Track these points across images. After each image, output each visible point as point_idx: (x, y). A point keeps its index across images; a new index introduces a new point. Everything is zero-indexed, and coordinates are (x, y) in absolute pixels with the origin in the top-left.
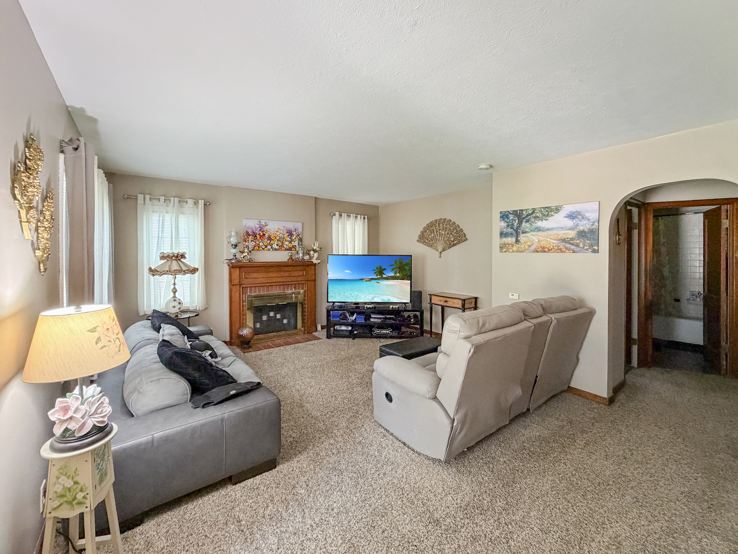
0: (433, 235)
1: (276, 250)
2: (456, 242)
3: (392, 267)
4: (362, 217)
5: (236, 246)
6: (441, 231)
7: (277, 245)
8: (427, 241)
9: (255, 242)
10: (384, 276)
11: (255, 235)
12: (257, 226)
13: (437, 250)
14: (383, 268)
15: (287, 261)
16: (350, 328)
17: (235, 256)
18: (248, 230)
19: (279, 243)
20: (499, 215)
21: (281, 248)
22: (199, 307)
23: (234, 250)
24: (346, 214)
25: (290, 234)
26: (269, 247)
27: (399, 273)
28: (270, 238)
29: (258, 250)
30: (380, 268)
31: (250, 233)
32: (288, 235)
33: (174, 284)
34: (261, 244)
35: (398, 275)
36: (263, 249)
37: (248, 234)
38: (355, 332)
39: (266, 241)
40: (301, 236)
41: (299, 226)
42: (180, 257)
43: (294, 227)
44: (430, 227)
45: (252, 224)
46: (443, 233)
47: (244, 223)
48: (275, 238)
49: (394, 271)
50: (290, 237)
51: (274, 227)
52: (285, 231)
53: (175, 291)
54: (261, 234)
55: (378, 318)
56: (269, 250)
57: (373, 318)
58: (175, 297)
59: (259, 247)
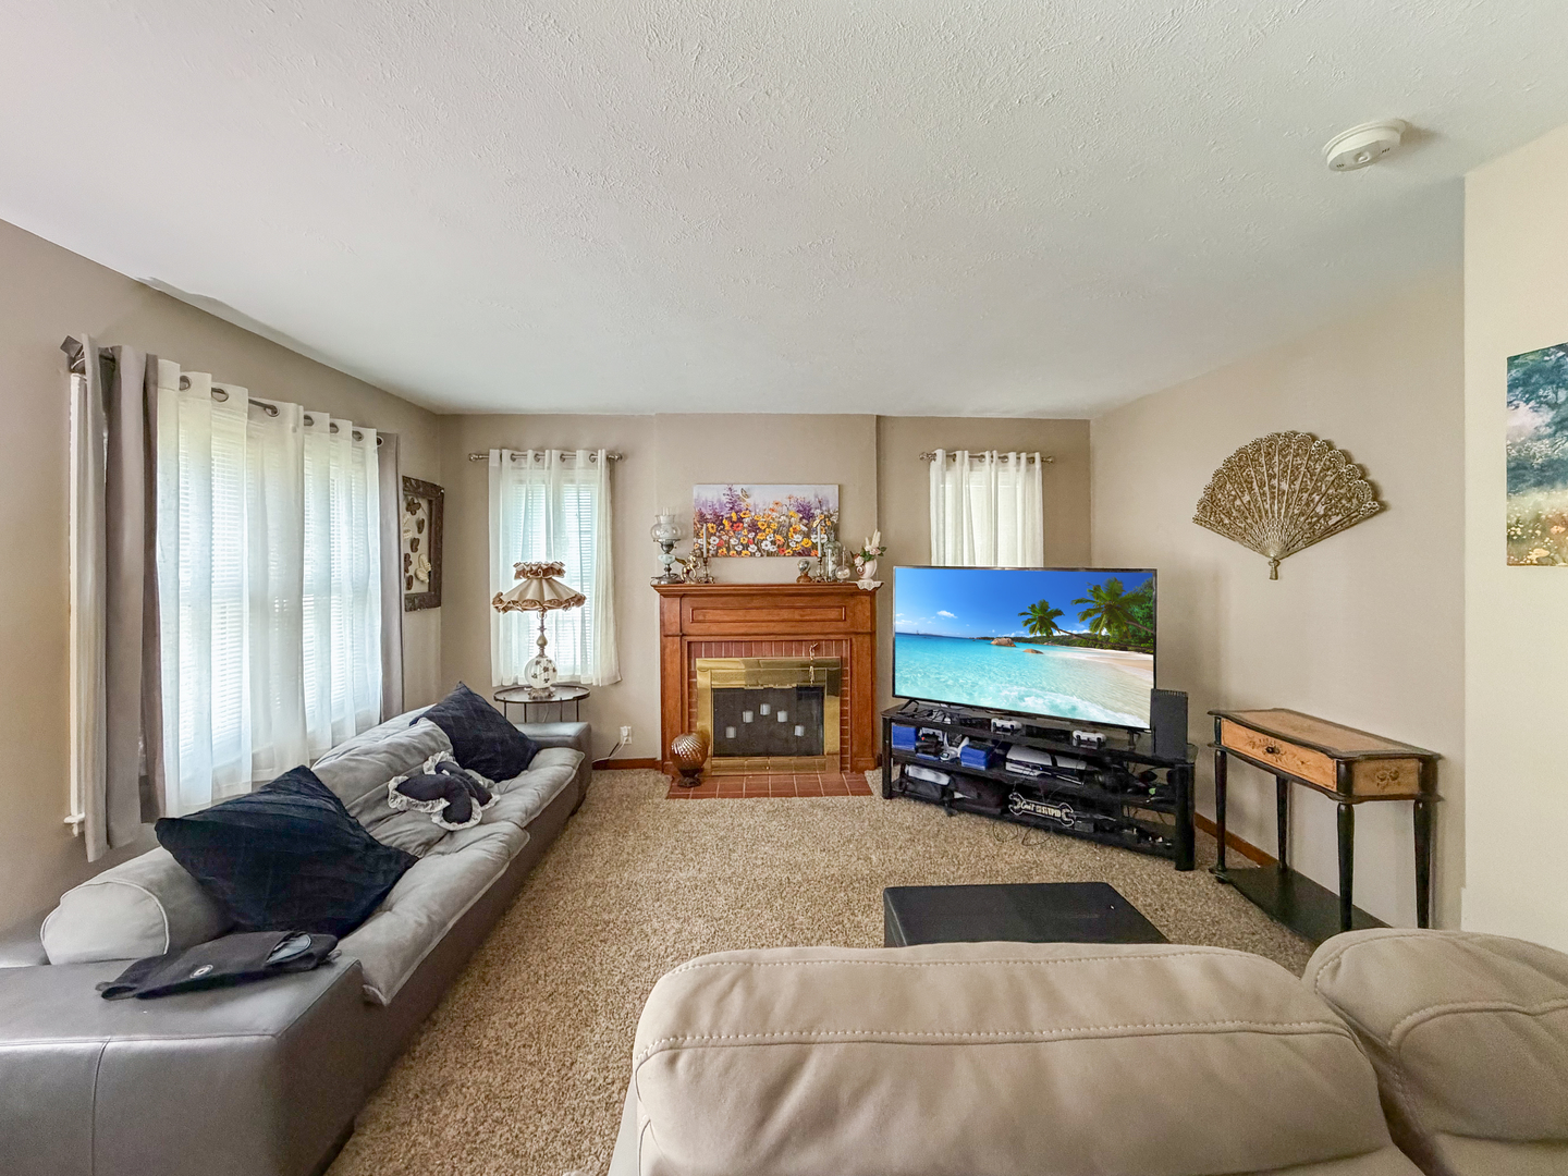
0: (1247, 498)
1: (770, 554)
2: (1335, 519)
3: (1084, 607)
4: (1023, 455)
5: (670, 546)
6: (1275, 482)
7: (773, 543)
8: (1226, 521)
9: (719, 537)
10: (1056, 634)
11: (718, 520)
12: (725, 499)
13: (1264, 552)
14: (1052, 607)
15: (795, 582)
16: (944, 780)
17: (669, 570)
18: (703, 510)
19: (778, 537)
20: (1503, 378)
21: (781, 549)
22: (598, 680)
23: (665, 556)
24: (966, 452)
25: (806, 514)
26: (753, 548)
27: (1108, 626)
28: (754, 527)
29: (726, 556)
30: (1044, 607)
31: (709, 517)
32: (801, 519)
33: (542, 629)
34: (732, 541)
35: (1104, 632)
36: (739, 553)
37: (702, 518)
38: (958, 795)
39: (746, 535)
40: (834, 519)
41: (830, 493)
42: (549, 572)
43: (816, 496)
44: (1238, 470)
45: (713, 495)
46: (1285, 486)
47: (695, 496)
48: (769, 527)
49: (1089, 620)
50: (805, 521)
51: (766, 499)
52: (793, 509)
53: (543, 644)
54: (735, 519)
55: (1027, 765)
56: (753, 555)
57: (1011, 761)
58: (542, 655)
59: (728, 549)
